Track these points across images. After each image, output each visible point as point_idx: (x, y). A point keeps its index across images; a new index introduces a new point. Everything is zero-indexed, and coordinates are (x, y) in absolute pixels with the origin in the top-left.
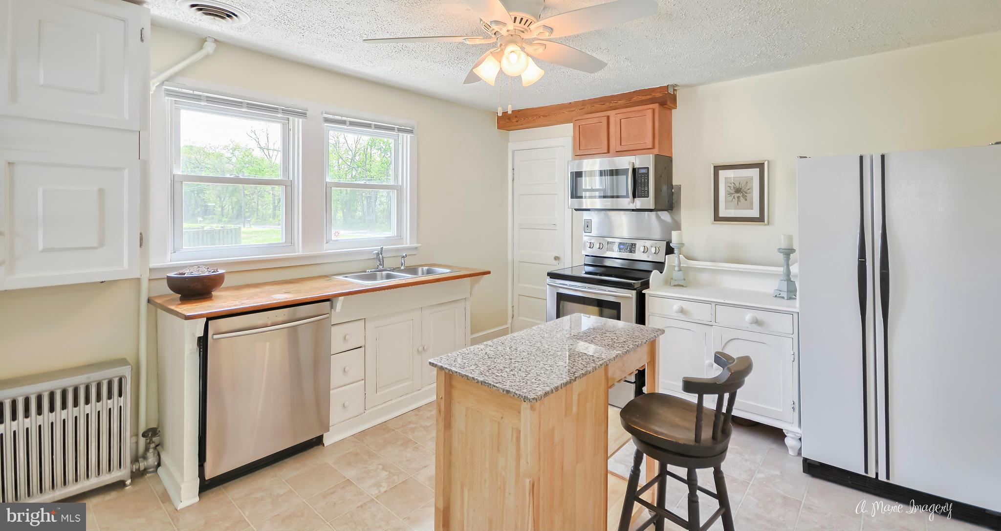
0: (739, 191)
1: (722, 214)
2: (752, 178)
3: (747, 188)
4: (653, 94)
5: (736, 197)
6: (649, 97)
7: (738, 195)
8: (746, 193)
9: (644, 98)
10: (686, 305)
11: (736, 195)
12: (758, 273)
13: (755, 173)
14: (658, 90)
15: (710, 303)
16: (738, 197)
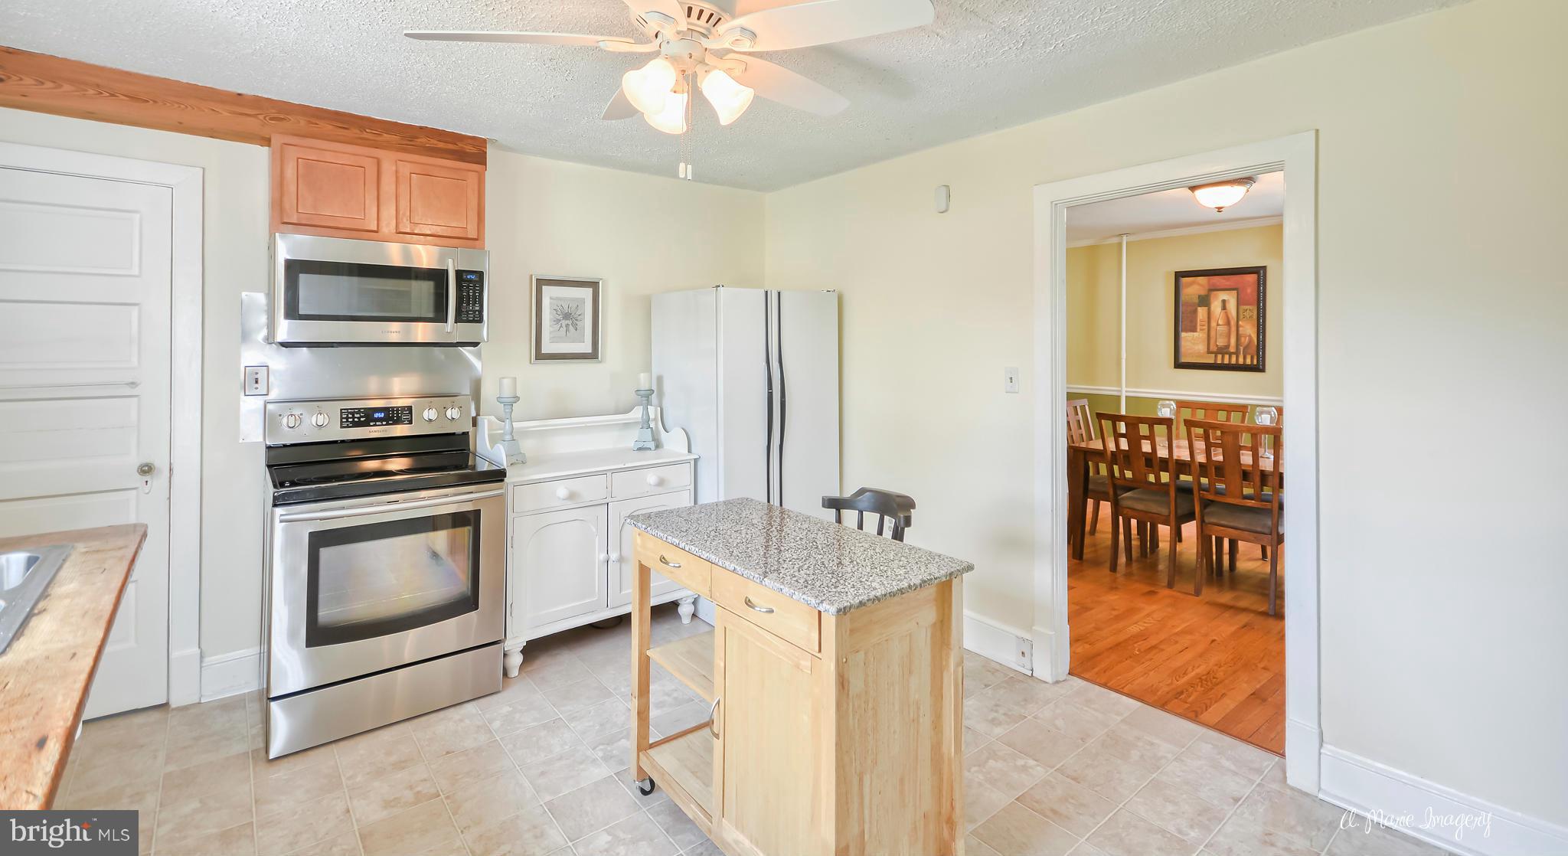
0: (568, 317)
1: (546, 349)
2: (583, 301)
3: (578, 313)
4: (460, 145)
5: (564, 325)
6: (451, 146)
7: (567, 322)
8: (577, 320)
9: (441, 145)
10: (576, 485)
11: (564, 322)
12: (607, 425)
13: (587, 293)
14: (470, 141)
15: (604, 473)
16: (567, 325)
